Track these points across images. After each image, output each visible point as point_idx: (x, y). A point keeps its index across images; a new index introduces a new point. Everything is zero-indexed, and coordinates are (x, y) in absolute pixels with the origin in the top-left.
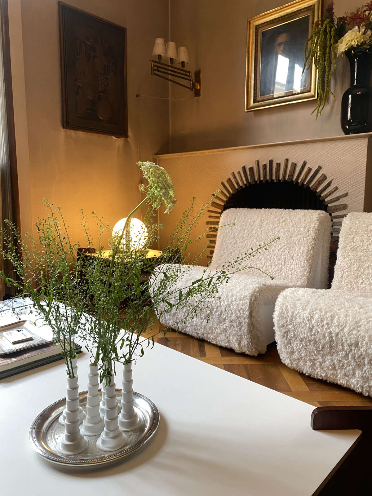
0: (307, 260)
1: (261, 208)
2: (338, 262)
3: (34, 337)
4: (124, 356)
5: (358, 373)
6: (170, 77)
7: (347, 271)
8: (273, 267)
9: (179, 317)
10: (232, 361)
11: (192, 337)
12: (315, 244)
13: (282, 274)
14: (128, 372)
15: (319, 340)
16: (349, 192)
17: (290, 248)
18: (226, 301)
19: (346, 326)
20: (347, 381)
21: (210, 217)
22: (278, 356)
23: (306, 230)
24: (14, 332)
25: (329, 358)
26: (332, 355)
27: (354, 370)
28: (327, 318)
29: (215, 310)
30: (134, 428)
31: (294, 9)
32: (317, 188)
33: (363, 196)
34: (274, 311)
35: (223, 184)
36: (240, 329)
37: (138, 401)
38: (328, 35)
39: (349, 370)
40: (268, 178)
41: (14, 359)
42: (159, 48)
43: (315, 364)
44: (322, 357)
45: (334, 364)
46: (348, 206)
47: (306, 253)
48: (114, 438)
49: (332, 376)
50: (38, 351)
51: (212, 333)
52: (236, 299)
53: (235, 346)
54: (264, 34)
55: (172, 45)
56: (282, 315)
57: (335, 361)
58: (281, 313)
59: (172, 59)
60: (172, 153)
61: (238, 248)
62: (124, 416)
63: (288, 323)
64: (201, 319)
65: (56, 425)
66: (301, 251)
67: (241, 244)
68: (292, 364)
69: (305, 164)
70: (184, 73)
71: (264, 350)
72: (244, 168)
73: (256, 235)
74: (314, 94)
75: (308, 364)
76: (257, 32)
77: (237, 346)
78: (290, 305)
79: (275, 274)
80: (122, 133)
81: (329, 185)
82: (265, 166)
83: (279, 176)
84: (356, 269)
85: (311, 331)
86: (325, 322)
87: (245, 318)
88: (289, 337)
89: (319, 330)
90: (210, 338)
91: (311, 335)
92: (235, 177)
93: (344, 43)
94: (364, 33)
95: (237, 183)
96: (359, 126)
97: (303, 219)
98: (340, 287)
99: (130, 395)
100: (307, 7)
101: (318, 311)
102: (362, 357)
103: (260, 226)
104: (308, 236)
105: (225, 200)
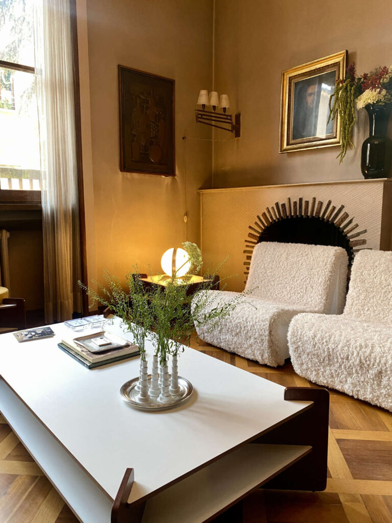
0: (324, 290)
1: (288, 243)
2: (350, 292)
3: (112, 342)
4: (173, 352)
5: (349, 380)
6: (213, 123)
7: (356, 300)
8: (296, 294)
9: (215, 334)
10: (256, 370)
11: (225, 351)
12: (331, 276)
13: (303, 301)
14: (175, 361)
15: (321, 354)
16: (367, 229)
17: (310, 278)
18: (251, 322)
19: (339, 344)
20: (342, 386)
21: (247, 246)
22: (292, 367)
23: (324, 264)
24: (98, 339)
25: (328, 368)
26: (330, 366)
27: (346, 377)
28: (326, 337)
29: (243, 329)
30: (178, 394)
31: (322, 64)
32: (340, 225)
33: (380, 233)
34: (288, 331)
35: (258, 217)
36: (263, 345)
37: (180, 381)
38: (349, 92)
39: (343, 378)
40: (298, 214)
41: (102, 355)
42: (203, 99)
43: (319, 373)
44: (324, 367)
45: (332, 373)
46: (367, 241)
47: (324, 283)
48: (167, 396)
49: (331, 383)
50: (116, 351)
51: (241, 347)
52: (259, 321)
53: (259, 359)
54: (296, 84)
55: (214, 94)
56: (293, 335)
57: (333, 371)
58: (292, 333)
59: (214, 107)
60: (214, 188)
61: (268, 277)
62: (173, 387)
63: (298, 340)
64: (232, 336)
65: (133, 391)
66: (320, 281)
67: (270, 274)
68: (302, 373)
69: (330, 203)
70: (225, 117)
71: (282, 363)
72: (277, 204)
73: (283, 267)
74: (339, 140)
75: (314, 373)
76: (290, 83)
77: (260, 358)
78: (300, 327)
79: (298, 300)
80: (170, 172)
81: (350, 222)
82: (295, 203)
83: (307, 213)
84: (363, 298)
85: (315, 347)
86: (324, 341)
87: (266, 336)
88: (299, 352)
89: (320, 346)
90: (240, 351)
91: (315, 350)
92: (269, 212)
93: (362, 101)
94: (380, 93)
95: (271, 217)
96: (375, 172)
97: (322, 254)
98: (351, 313)
99: (176, 377)
100: (334, 64)
101: (320, 332)
102: (351, 367)
103: (287, 259)
104: (326, 269)
105: (261, 231)
